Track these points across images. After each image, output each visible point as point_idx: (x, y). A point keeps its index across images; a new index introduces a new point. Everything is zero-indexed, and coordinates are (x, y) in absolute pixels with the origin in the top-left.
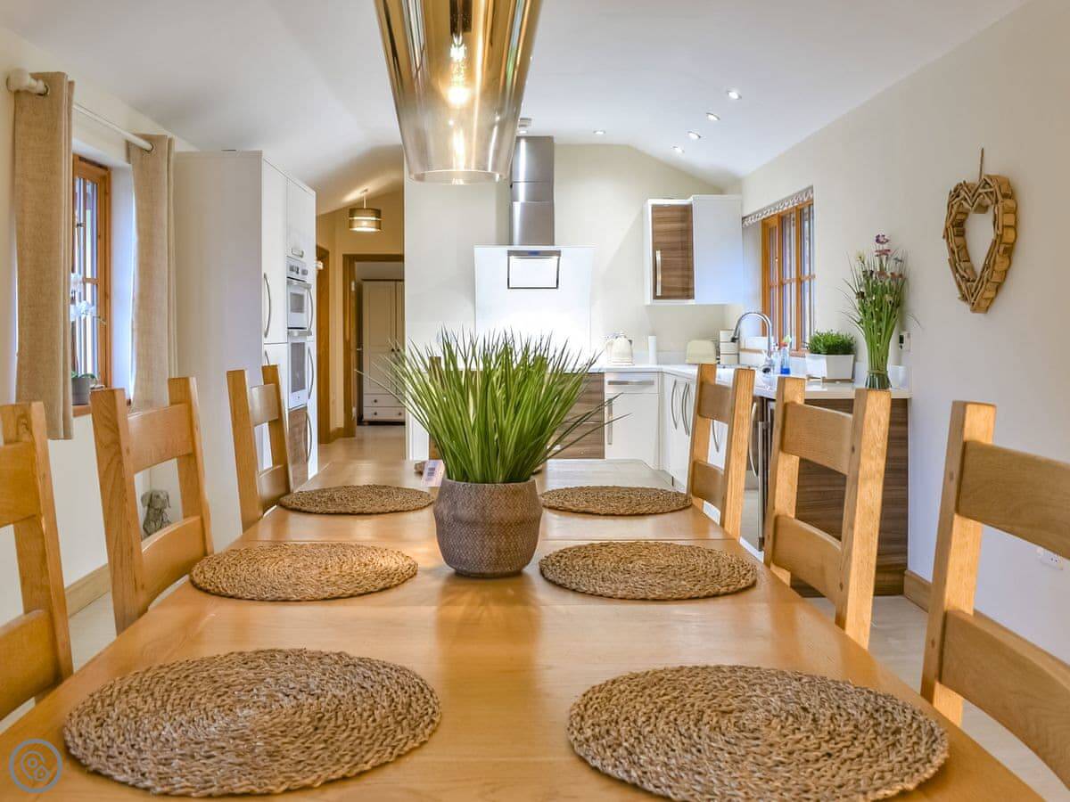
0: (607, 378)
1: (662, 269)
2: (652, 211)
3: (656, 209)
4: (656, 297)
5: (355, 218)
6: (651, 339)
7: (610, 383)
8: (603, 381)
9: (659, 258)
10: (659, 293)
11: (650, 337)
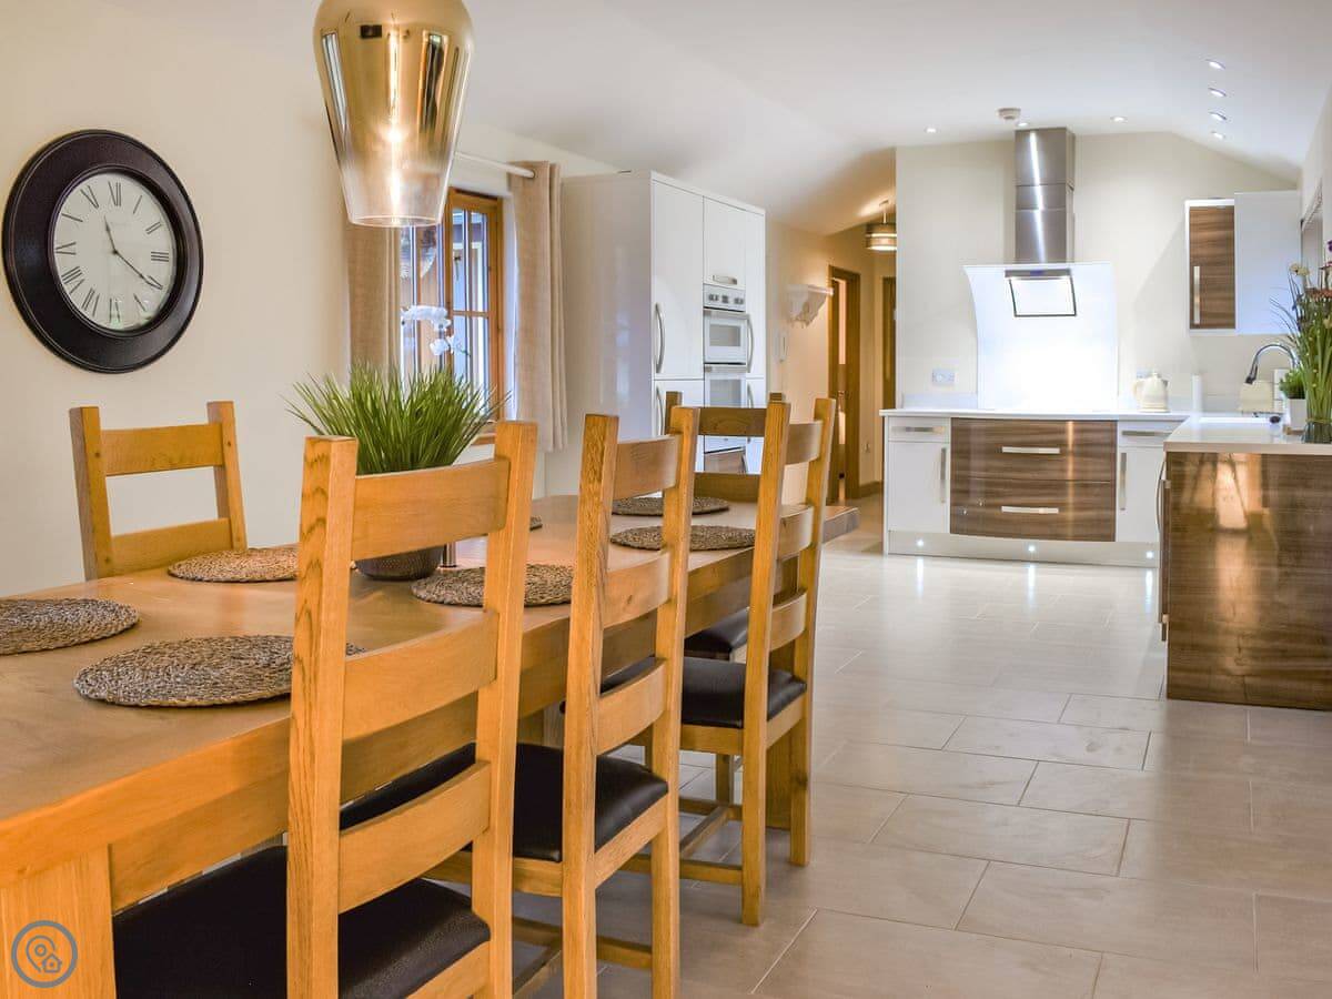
0: (1121, 428)
1: (1202, 290)
2: (1190, 216)
3: (1194, 212)
4: (1193, 326)
5: (874, 235)
6: (1196, 380)
7: (1125, 433)
8: (1116, 431)
9: (1197, 276)
10: (1197, 321)
11: (1194, 377)
